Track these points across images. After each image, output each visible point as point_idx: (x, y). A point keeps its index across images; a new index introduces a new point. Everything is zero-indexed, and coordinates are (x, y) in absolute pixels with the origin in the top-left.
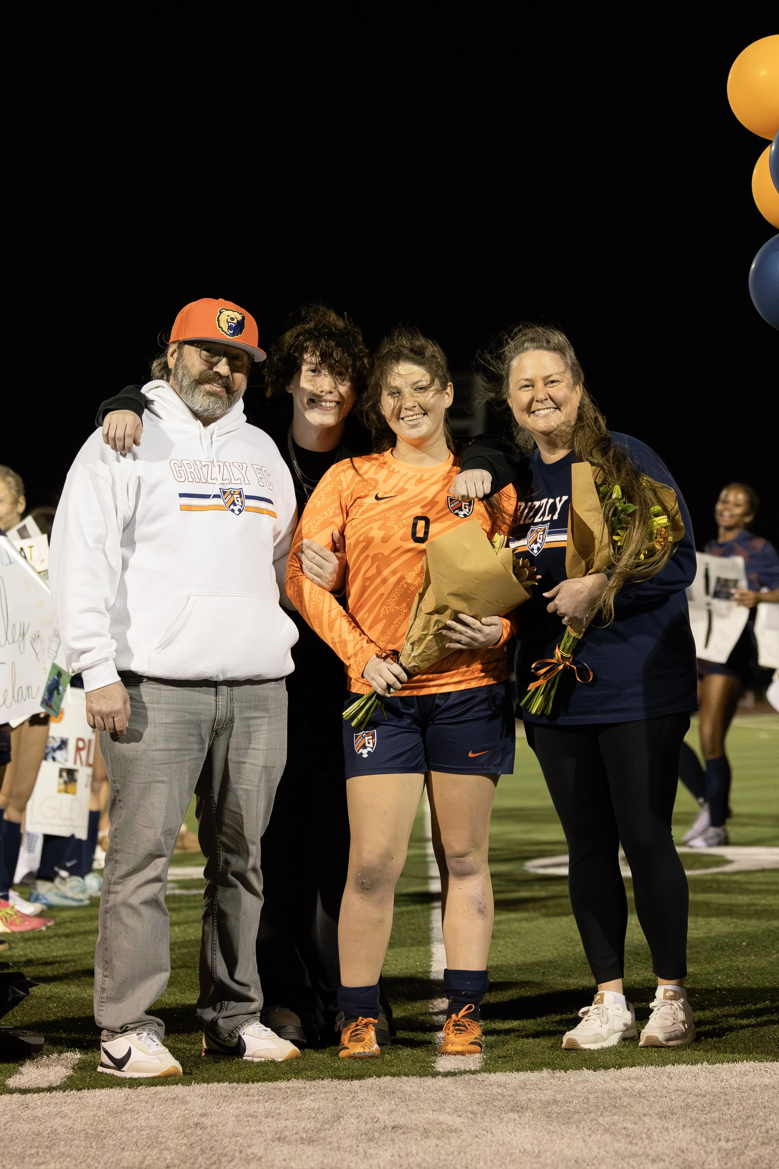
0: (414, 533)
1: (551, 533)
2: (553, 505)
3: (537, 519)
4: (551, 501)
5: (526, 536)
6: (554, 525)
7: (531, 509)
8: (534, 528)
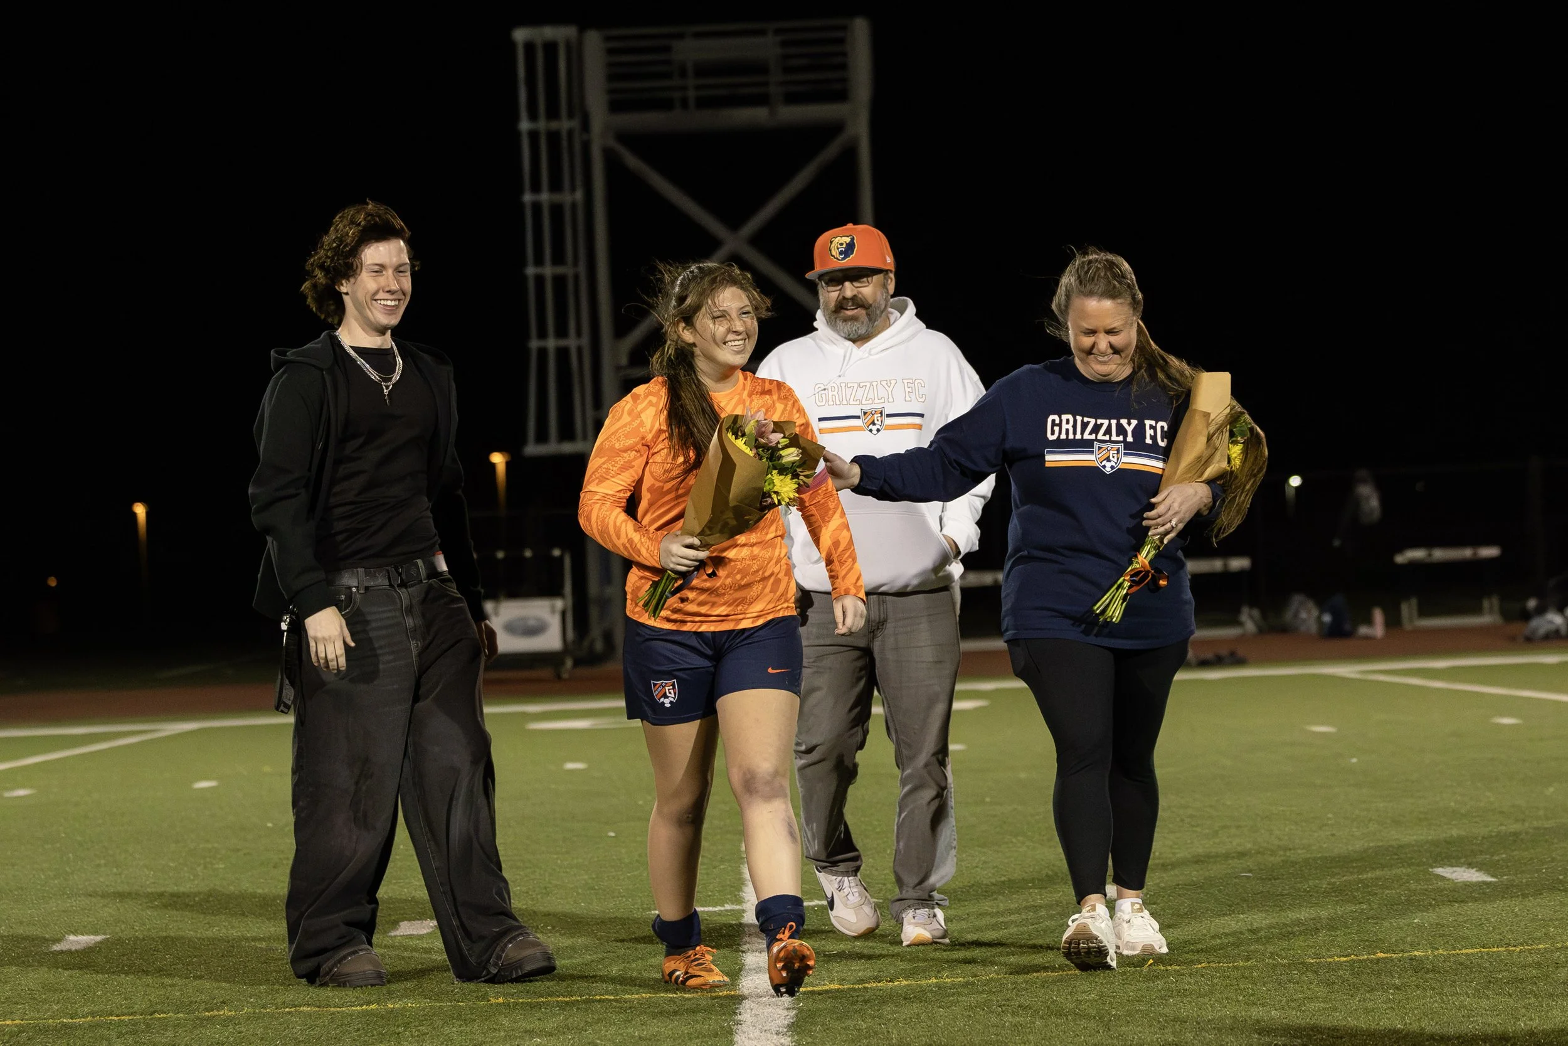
1: (1125, 454)
2: (1119, 426)
3: (1100, 437)
4: (1114, 422)
5: (1092, 452)
6: (1128, 446)
7: (1084, 425)
8: (1101, 445)
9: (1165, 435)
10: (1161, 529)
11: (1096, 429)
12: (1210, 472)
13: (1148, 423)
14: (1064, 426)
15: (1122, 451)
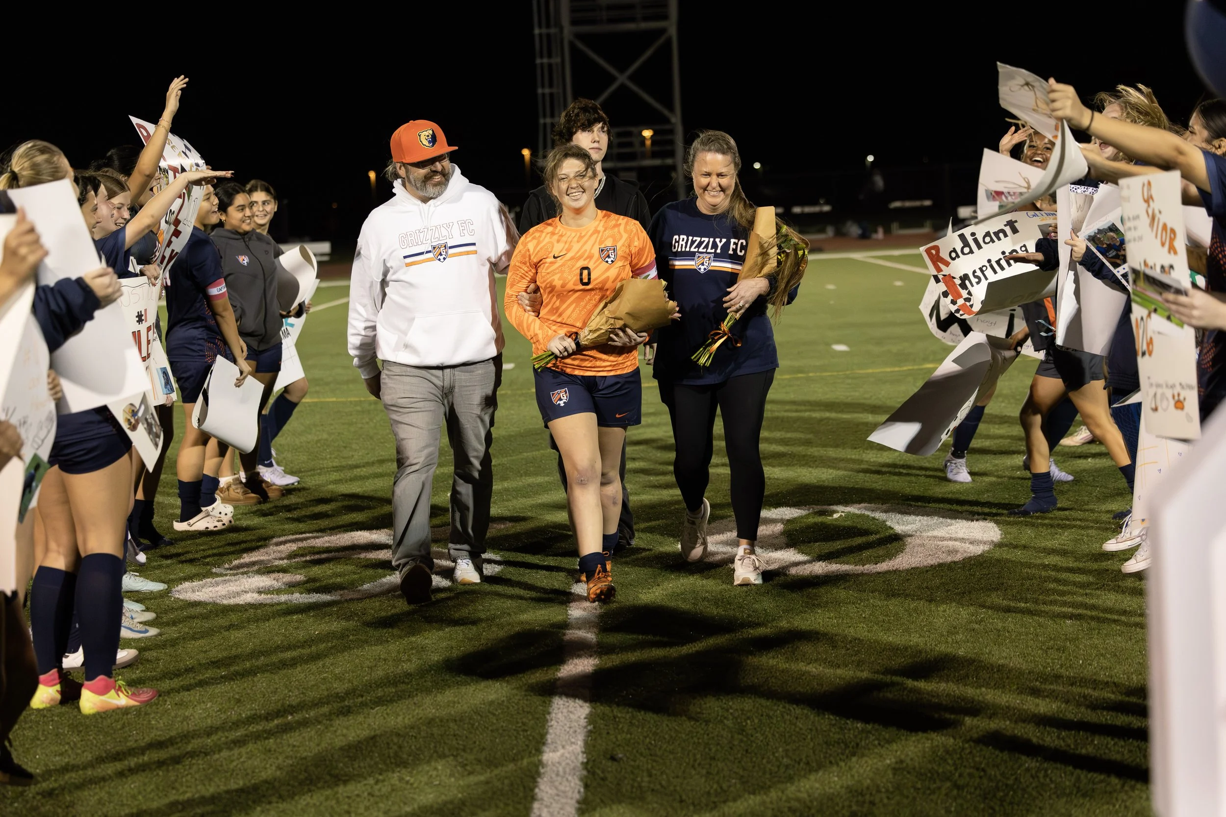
0: (581, 280)
1: (714, 261)
2: (714, 242)
3: (701, 250)
4: (712, 240)
5: (693, 260)
6: (716, 256)
7: (693, 242)
8: (702, 255)
9: (742, 249)
10: (734, 308)
11: (701, 243)
12: (766, 270)
13: (733, 241)
14: (681, 242)
15: (713, 259)
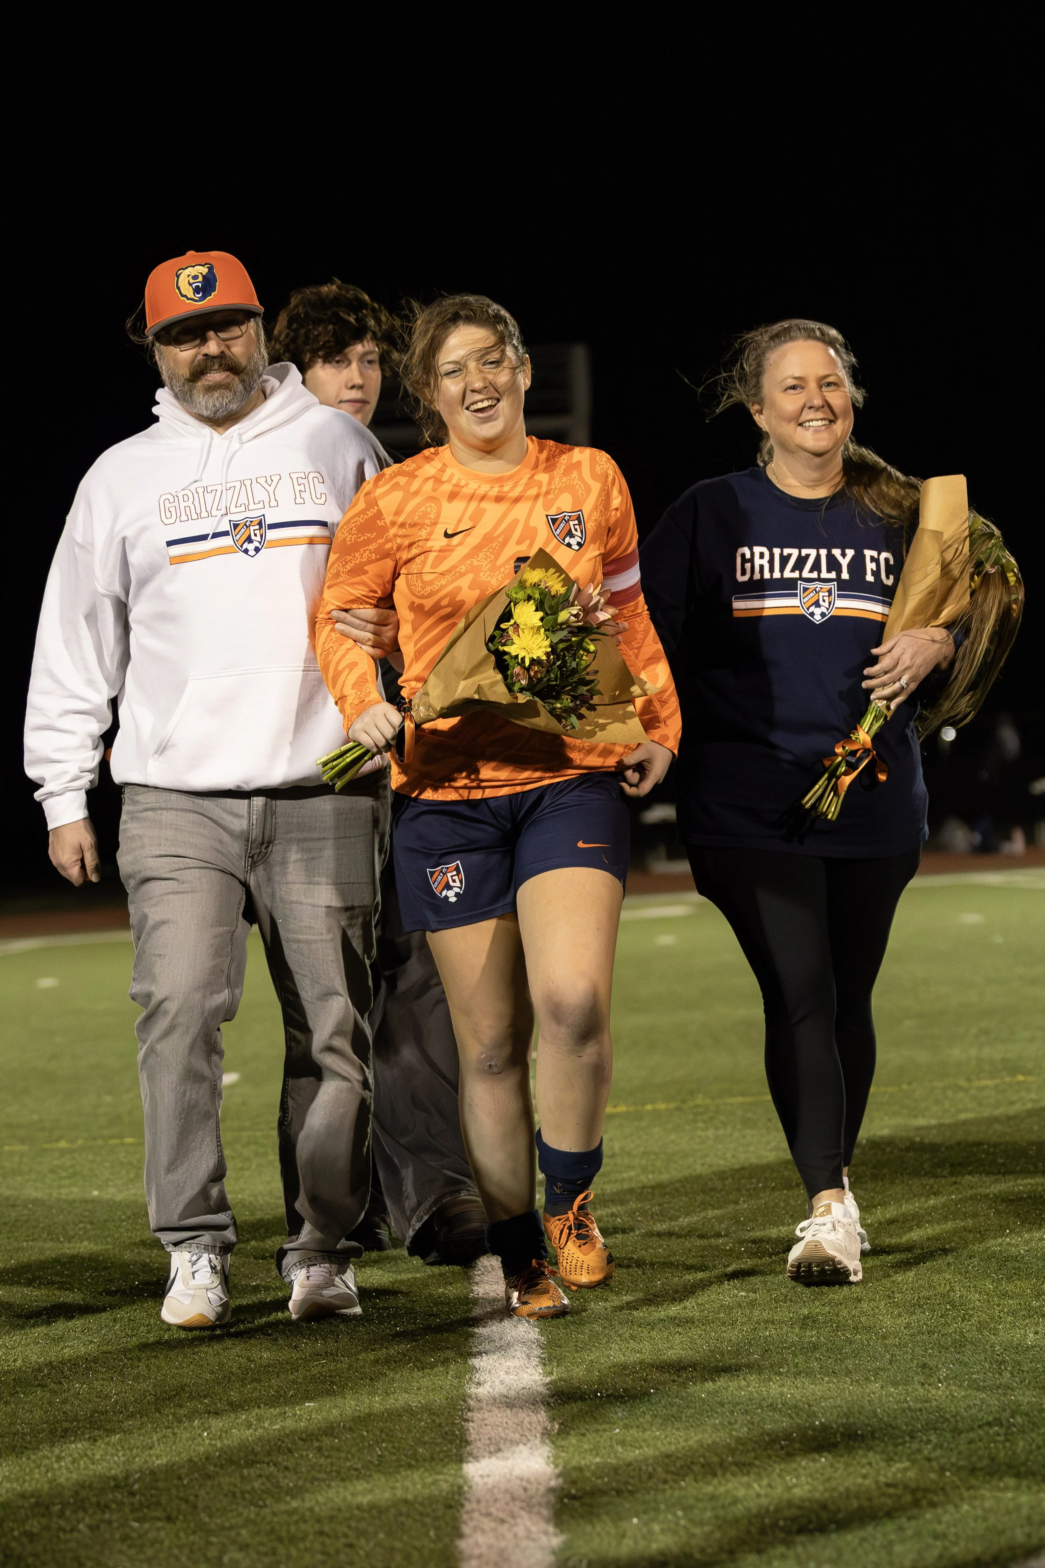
1: (839, 596)
2: (831, 558)
4: (823, 552)
5: (795, 595)
6: (843, 585)
8: (806, 585)
9: (889, 570)
10: (885, 691)
12: (947, 612)
14: (758, 562)
15: (835, 592)
